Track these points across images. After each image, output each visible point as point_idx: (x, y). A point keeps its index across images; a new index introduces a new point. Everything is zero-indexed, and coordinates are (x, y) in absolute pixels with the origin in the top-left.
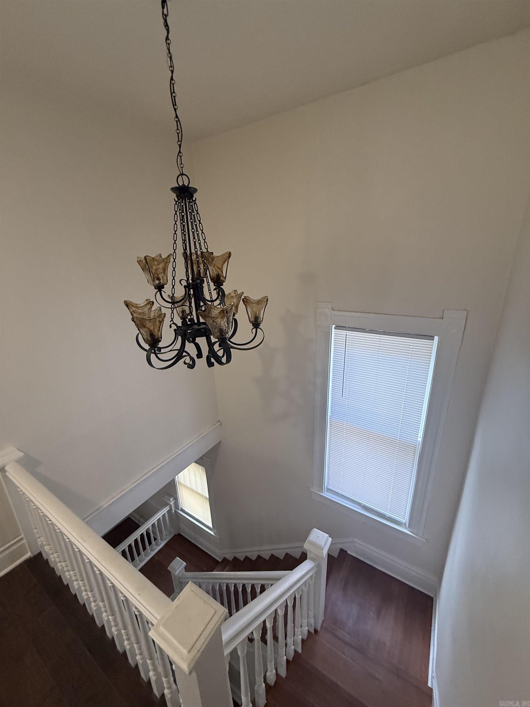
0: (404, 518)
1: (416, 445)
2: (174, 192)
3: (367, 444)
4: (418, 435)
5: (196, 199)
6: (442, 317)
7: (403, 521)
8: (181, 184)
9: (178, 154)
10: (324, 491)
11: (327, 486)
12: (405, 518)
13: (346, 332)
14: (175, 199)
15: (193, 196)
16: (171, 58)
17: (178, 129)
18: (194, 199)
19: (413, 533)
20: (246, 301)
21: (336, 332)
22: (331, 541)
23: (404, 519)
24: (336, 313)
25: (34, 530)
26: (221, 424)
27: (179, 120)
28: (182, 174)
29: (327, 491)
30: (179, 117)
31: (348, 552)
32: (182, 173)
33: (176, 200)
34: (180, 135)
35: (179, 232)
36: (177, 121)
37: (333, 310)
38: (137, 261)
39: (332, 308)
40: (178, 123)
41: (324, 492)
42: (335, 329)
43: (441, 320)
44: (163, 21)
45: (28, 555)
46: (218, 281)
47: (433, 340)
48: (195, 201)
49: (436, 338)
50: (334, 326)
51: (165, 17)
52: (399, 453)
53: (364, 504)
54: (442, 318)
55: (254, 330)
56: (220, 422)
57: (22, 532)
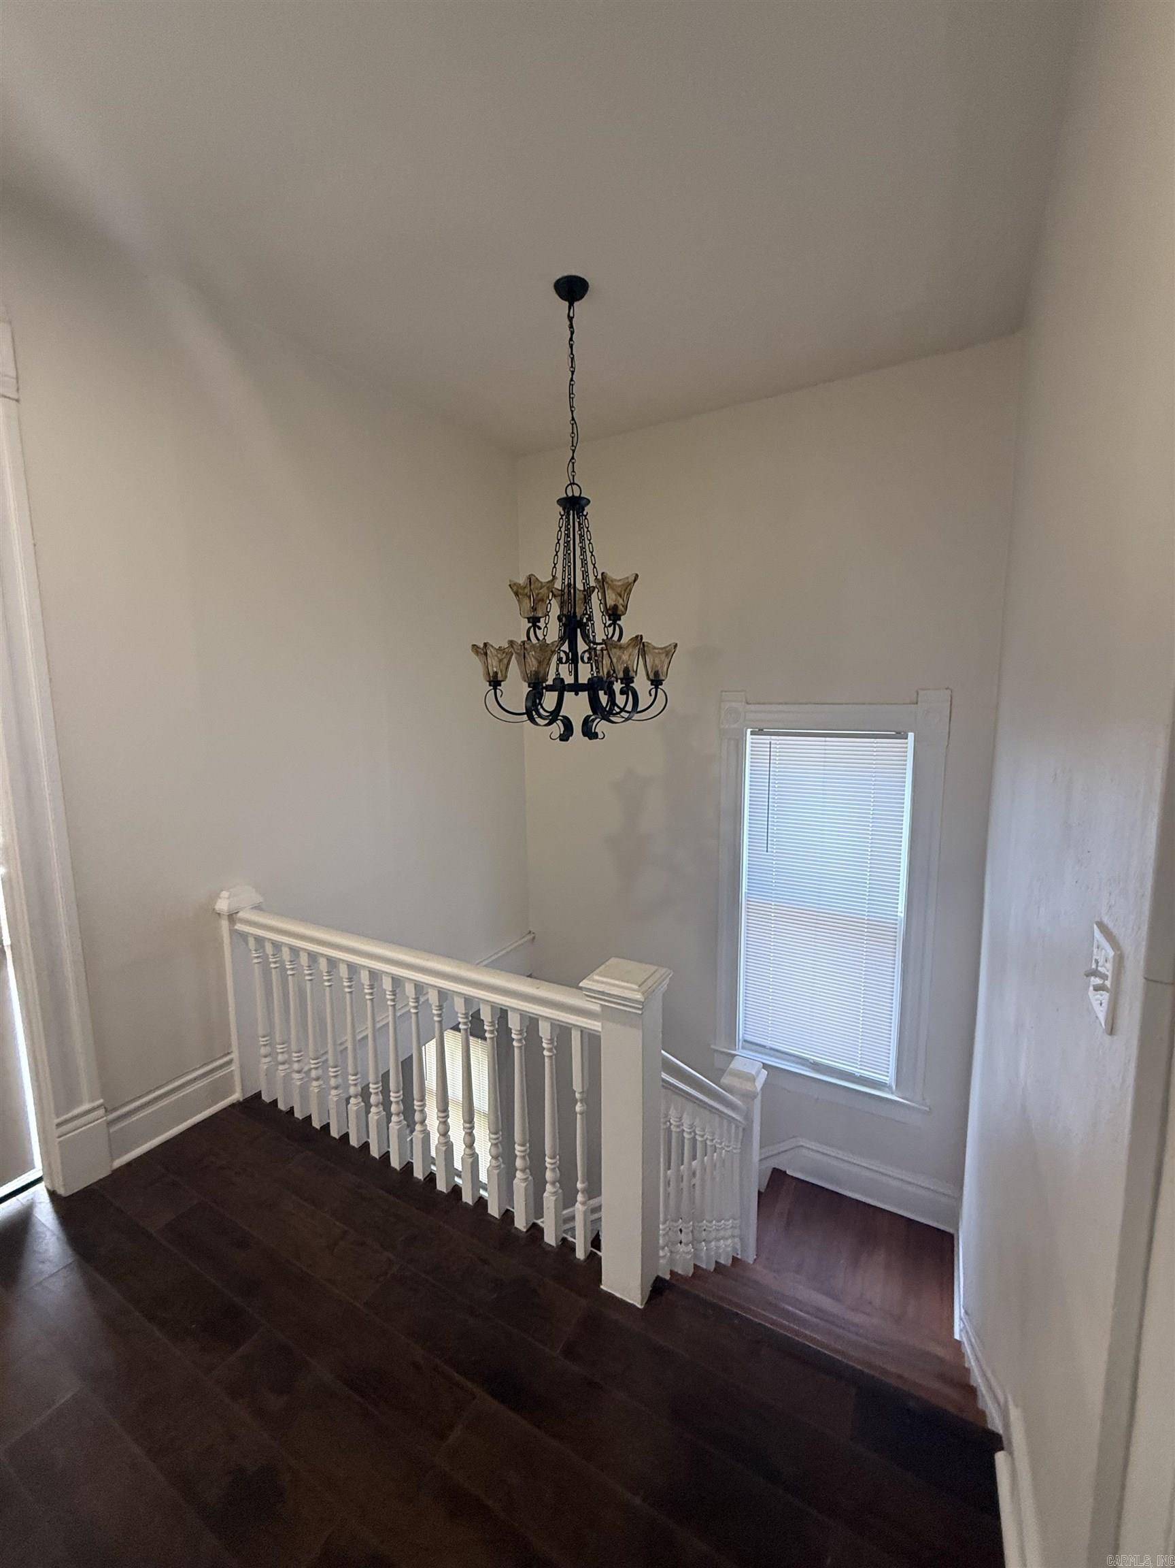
0: (886, 1074)
1: (896, 924)
2: (560, 505)
3: (813, 936)
4: (897, 908)
5: (587, 513)
6: (915, 701)
7: (887, 1080)
8: (570, 494)
9: (571, 460)
10: (737, 1047)
11: (743, 1037)
12: (888, 1072)
13: (771, 739)
14: (560, 513)
15: (584, 510)
16: (572, 359)
17: (573, 433)
18: (585, 513)
19: (907, 1100)
20: (647, 646)
21: (754, 741)
22: (766, 1076)
23: (887, 1076)
24: (752, 707)
25: (261, 1039)
26: (534, 938)
27: (575, 422)
28: (572, 484)
29: (743, 1048)
30: (575, 419)
31: (788, 1172)
32: (572, 482)
33: (562, 513)
34: (575, 439)
35: (561, 554)
36: (573, 424)
37: (747, 703)
38: (510, 585)
39: (746, 700)
40: (575, 426)
41: (739, 1048)
42: (751, 734)
43: (916, 705)
44: (568, 323)
45: (236, 1096)
46: (614, 615)
47: (907, 738)
48: (585, 516)
49: (911, 735)
50: (749, 731)
51: (571, 319)
52: (869, 948)
53: (813, 1059)
54: (917, 703)
55: (653, 692)
56: (533, 933)
57: (235, 1048)
